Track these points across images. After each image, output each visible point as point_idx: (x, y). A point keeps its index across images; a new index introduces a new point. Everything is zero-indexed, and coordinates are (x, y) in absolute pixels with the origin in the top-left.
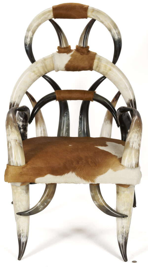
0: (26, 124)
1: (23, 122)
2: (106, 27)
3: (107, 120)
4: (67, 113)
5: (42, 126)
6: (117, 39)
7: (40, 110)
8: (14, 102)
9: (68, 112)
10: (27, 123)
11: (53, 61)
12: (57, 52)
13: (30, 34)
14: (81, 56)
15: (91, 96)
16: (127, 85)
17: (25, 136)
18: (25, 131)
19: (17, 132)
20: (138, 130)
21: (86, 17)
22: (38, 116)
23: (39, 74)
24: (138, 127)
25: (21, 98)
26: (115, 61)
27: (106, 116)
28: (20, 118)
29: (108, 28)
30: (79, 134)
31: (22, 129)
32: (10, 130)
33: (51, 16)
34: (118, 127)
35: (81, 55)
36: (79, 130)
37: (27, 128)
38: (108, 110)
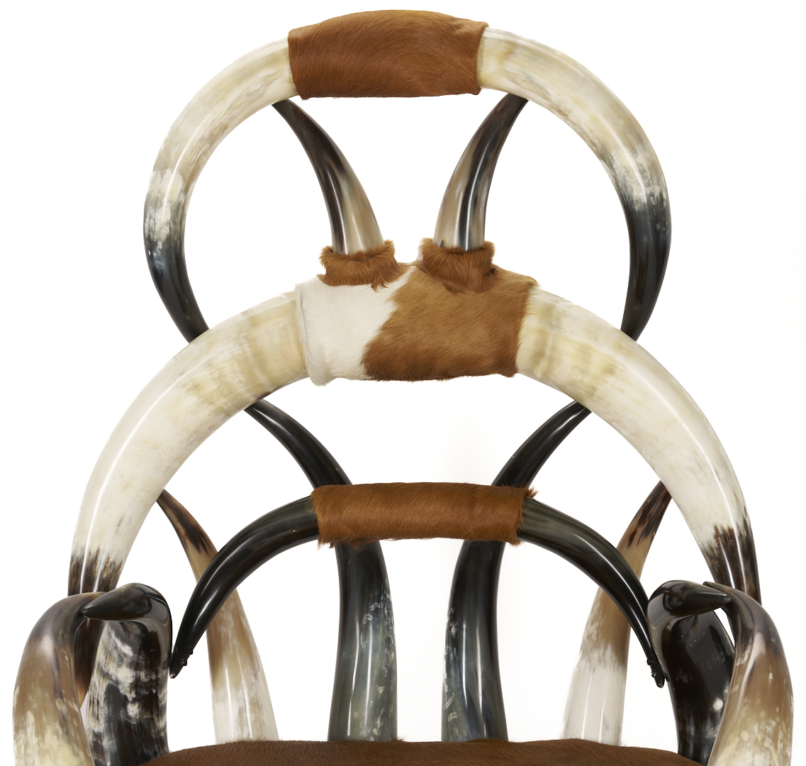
0: (154, 677)
1: (135, 666)
2: (583, 135)
3: (596, 645)
4: (377, 612)
5: (244, 682)
6: (645, 200)
7: (231, 596)
8: (94, 551)
9: (388, 603)
10: (157, 674)
11: (295, 326)
12: (320, 276)
13: (172, 183)
14: (451, 301)
15: (505, 515)
16: (702, 450)
17: (151, 739)
18: (152, 713)
19: (76, 754)
20: (769, 729)
21: (472, 86)
22: (223, 629)
23: (221, 402)
24: (771, 715)
25: (130, 529)
26: (634, 323)
27: (592, 621)
28: (116, 648)
29: (592, 145)
30: (447, 726)
31: (134, 701)
32: (34, 740)
33: (281, 83)
34: (660, 683)
35: (448, 293)
36: (448, 704)
37: (160, 696)
38: (602, 590)
